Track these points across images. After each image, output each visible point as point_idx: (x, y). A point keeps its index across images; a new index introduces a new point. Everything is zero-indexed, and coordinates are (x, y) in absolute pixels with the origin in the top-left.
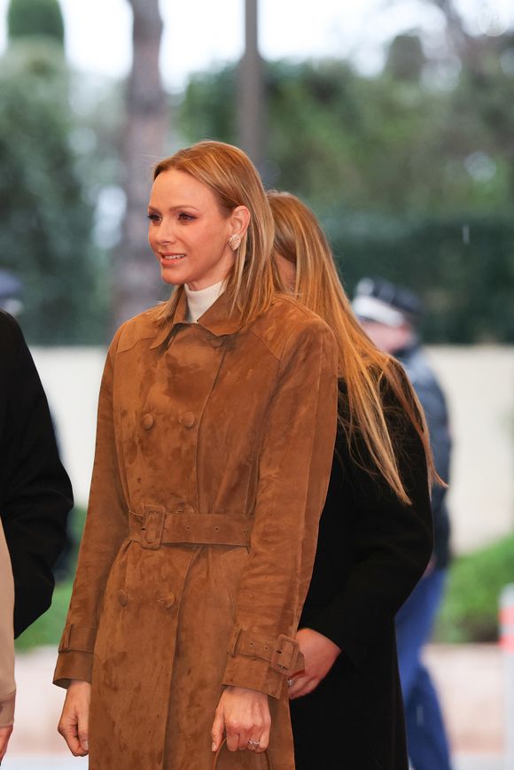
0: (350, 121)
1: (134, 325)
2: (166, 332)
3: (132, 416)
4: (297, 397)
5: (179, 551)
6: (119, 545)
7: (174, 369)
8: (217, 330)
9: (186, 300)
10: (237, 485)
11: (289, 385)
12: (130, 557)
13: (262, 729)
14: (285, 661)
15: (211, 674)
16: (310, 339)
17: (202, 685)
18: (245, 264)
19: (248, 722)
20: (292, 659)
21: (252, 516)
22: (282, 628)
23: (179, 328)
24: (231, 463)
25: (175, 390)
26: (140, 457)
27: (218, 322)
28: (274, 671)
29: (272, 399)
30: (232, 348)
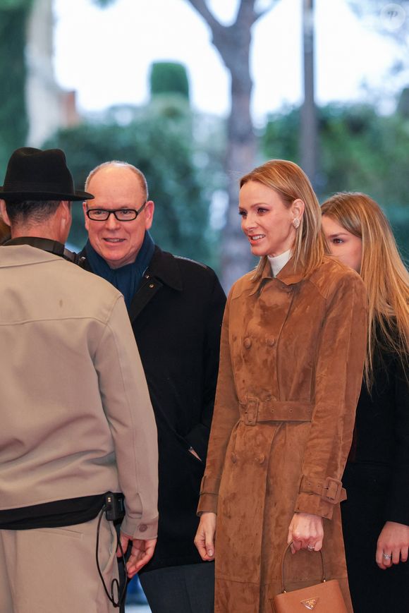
5: (267, 426)
6: (235, 423)
7: (264, 308)
8: (288, 282)
9: (270, 264)
10: (303, 382)
11: (332, 315)
12: (238, 431)
13: (315, 539)
14: (331, 494)
15: (288, 505)
16: (346, 284)
17: (283, 513)
18: (304, 237)
19: (306, 534)
20: (337, 493)
21: (313, 402)
22: (330, 472)
23: (266, 281)
24: (299, 368)
25: (265, 322)
26: (244, 366)
27: (289, 276)
28: (326, 501)
29: (322, 325)
30: (298, 293)
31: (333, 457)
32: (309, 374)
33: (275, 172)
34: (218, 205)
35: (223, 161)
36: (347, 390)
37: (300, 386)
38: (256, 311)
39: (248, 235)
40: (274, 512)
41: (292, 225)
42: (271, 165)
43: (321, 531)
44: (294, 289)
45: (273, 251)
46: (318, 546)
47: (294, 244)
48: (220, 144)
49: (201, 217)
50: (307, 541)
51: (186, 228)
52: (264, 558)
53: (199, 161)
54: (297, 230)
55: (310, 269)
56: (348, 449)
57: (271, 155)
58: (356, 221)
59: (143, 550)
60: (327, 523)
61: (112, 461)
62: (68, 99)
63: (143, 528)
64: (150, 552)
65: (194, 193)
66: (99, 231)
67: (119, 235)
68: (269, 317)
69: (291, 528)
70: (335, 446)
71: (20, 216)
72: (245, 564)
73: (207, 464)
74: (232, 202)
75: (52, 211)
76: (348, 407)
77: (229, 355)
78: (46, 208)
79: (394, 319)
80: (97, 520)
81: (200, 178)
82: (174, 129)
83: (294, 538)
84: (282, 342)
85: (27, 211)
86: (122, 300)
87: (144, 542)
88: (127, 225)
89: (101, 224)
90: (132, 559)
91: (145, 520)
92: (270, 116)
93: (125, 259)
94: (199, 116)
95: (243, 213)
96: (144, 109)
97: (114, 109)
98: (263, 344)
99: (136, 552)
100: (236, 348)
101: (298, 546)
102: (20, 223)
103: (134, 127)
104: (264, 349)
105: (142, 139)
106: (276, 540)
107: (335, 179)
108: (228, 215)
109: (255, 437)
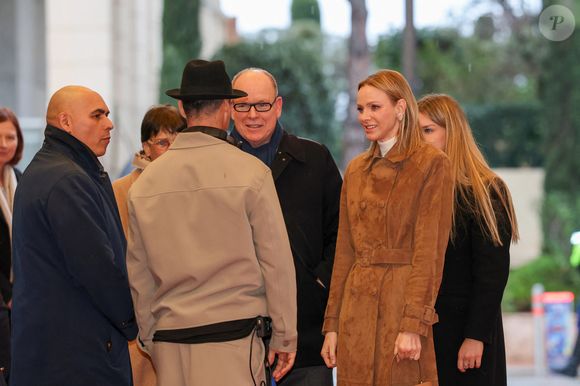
0: (458, 60)
1: (356, 161)
2: (370, 163)
3: (356, 204)
4: (432, 191)
5: (378, 267)
6: (351, 266)
7: (375, 180)
8: (394, 160)
9: (379, 147)
10: (406, 234)
11: (428, 185)
12: (355, 271)
13: (416, 351)
14: (428, 318)
15: (394, 326)
16: (438, 163)
17: (390, 331)
18: (405, 127)
19: (409, 347)
20: (432, 318)
21: (413, 249)
22: (426, 302)
23: (376, 160)
24: (403, 224)
25: (376, 190)
26: (360, 223)
27: (394, 156)
28: (423, 323)
29: (421, 192)
30: (402, 169)
31: (429, 291)
32: (410, 228)
33: (385, 79)
34: (341, 102)
35: (345, 71)
36: (439, 241)
37: (403, 238)
38: (369, 181)
39: (364, 126)
40: (384, 331)
41: (397, 118)
42: (382, 74)
43: (419, 346)
44: (399, 166)
45: (383, 138)
46: (417, 357)
47: (398, 132)
48: (343, 57)
49: (328, 112)
50: (409, 352)
51: (318, 120)
52: (375, 364)
53: (328, 70)
54: (400, 122)
55: (411, 151)
56: (439, 285)
57: (381, 66)
58: (442, 115)
59: (286, 361)
60: (423, 339)
61: (262, 293)
62: (231, 24)
63: (286, 343)
64: (292, 362)
65: (323, 94)
66: (243, 120)
67: (258, 122)
68: (379, 186)
69: (397, 343)
70: (430, 283)
71: (194, 111)
72: (360, 369)
73: (330, 296)
74: (352, 101)
75: (217, 107)
76: (439, 254)
77: (347, 215)
78: (213, 105)
79: (471, 188)
80: (250, 337)
81: (328, 83)
82: (308, 46)
83: (400, 350)
84: (390, 204)
85: (198, 107)
86: (270, 173)
87: (287, 354)
88: (264, 114)
89: (245, 115)
90: (278, 368)
91: (287, 338)
92: (380, 37)
93: (263, 140)
94: (327, 36)
95: (360, 109)
96: (287, 31)
97: (265, 31)
98: (376, 206)
99: (281, 363)
100: (353, 210)
101: (402, 356)
102: (194, 117)
103: (278, 44)
104: (376, 211)
105: (285, 54)
106: (384, 352)
107: (428, 84)
108: (348, 110)
109: (369, 276)
